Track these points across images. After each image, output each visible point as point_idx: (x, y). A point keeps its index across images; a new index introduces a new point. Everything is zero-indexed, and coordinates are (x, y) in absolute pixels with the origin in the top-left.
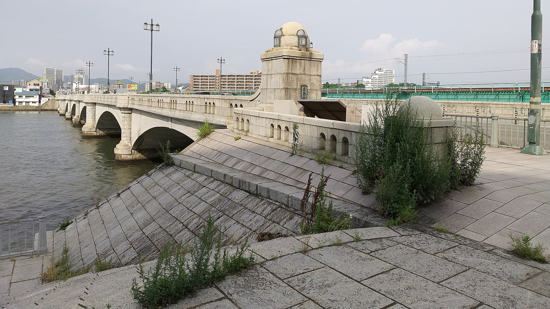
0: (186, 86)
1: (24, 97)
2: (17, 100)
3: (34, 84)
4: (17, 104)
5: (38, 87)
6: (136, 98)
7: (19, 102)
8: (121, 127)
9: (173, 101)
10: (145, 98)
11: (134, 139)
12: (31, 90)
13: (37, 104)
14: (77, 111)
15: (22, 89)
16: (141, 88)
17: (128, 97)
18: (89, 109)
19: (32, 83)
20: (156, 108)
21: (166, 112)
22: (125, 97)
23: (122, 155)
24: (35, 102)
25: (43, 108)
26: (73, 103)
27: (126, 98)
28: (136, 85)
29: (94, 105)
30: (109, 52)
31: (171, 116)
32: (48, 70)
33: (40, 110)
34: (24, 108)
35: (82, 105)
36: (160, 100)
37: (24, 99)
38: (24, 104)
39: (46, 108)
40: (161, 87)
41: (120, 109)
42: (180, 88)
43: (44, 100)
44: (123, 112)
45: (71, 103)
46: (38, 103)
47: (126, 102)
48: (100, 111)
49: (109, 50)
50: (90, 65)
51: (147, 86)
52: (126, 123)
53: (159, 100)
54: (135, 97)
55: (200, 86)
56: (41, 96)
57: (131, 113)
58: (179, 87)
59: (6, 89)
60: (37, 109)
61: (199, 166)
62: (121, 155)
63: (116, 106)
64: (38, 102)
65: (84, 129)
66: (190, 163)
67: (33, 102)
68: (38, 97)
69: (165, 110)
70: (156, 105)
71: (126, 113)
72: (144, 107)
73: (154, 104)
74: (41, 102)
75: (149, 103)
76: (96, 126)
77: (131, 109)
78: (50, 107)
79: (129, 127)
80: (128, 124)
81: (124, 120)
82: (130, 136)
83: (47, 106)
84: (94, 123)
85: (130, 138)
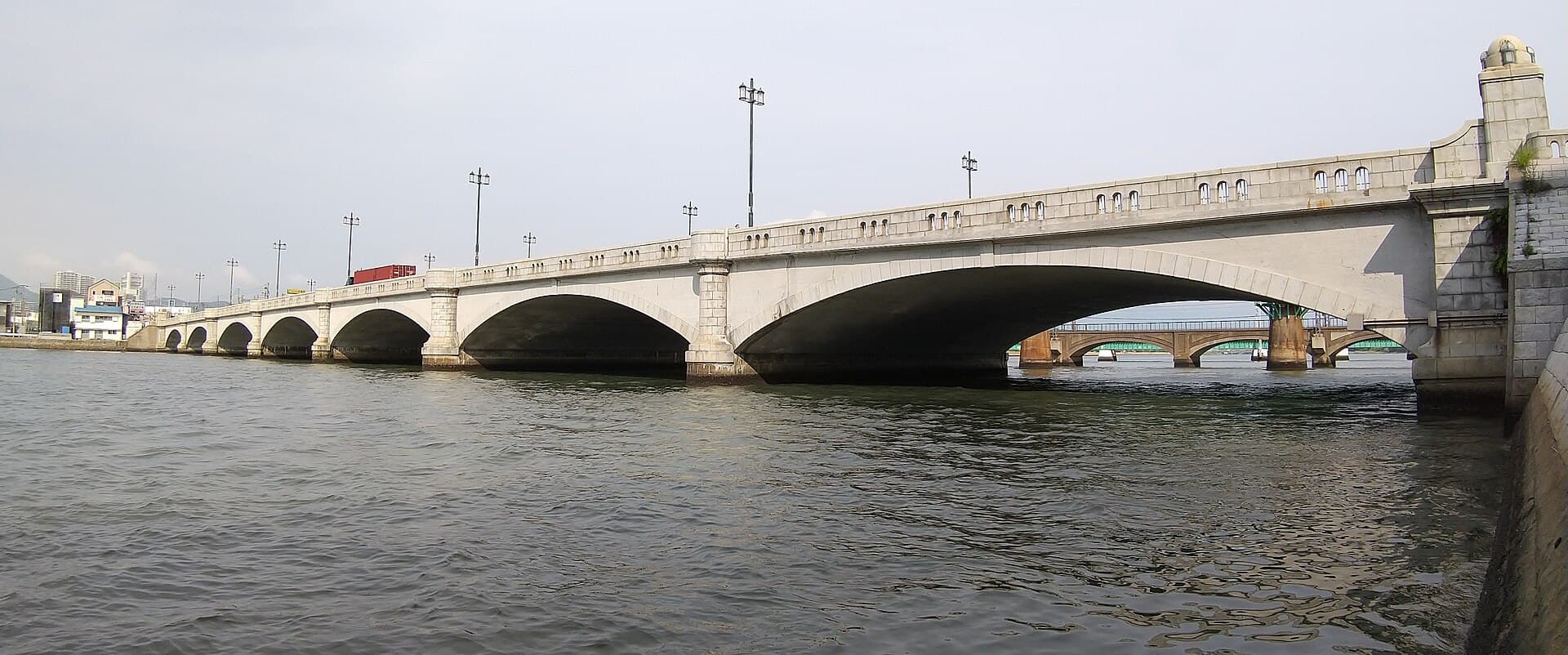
1: (92, 318)
2: (78, 326)
3: (103, 292)
4: (78, 334)
5: (114, 299)
7: (83, 331)
11: (755, 325)
12: (101, 305)
13: (118, 337)
15: (83, 300)
19: (99, 289)
22: (719, 237)
23: (715, 365)
24: (114, 332)
25: (130, 345)
27: (721, 239)
29: (454, 295)
30: (480, 176)
32: (64, 278)
33: (124, 348)
34: (93, 345)
37: (92, 324)
38: (92, 335)
39: (138, 346)
43: (132, 328)
46: (119, 334)
56: (126, 318)
57: (726, 274)
59: (58, 298)
60: (119, 348)
62: (712, 365)
64: (119, 331)
67: (110, 332)
68: (121, 318)
69: (975, 229)
70: (914, 228)
71: (717, 274)
72: (836, 243)
73: (902, 229)
74: (127, 332)
75: (868, 231)
76: (461, 343)
77: (729, 265)
78: (145, 343)
79: (723, 303)
80: (720, 297)
81: (713, 288)
82: (724, 325)
83: (140, 340)
84: (454, 336)
85: (724, 329)
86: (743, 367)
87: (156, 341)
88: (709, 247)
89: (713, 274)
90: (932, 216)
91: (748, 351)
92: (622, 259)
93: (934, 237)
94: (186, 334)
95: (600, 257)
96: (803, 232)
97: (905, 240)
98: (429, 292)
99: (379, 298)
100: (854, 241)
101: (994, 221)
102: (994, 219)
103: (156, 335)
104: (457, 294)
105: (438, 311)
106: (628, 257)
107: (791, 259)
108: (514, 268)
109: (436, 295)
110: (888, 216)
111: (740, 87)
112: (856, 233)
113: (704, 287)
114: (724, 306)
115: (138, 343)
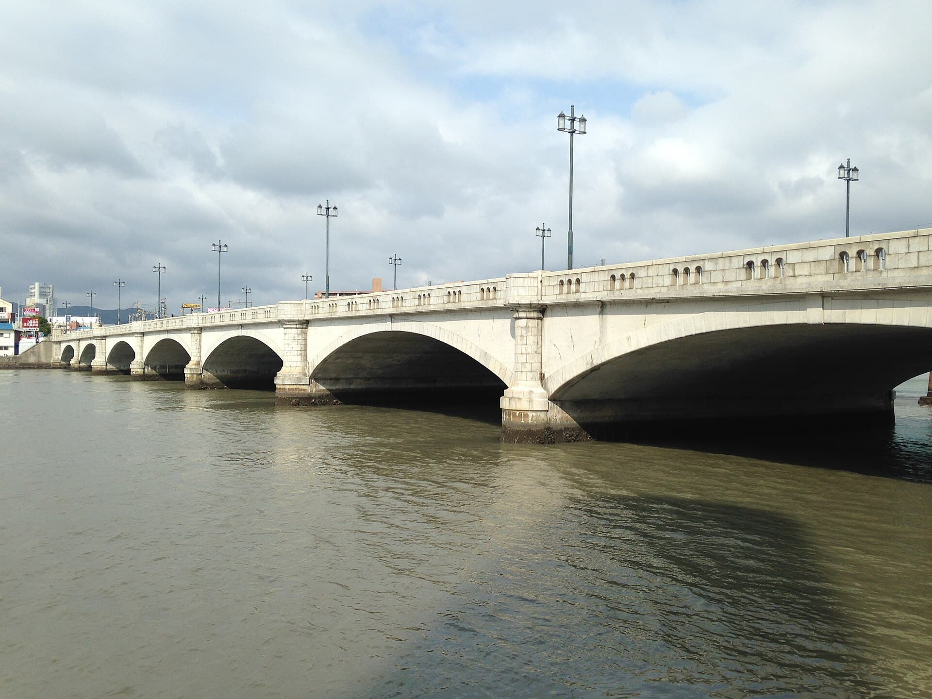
5: (5, 316)
11: (568, 374)
13: (10, 353)
17: (541, 282)
22: (532, 282)
23: (529, 413)
25: (24, 361)
27: (535, 282)
29: (305, 327)
33: (17, 365)
41: (518, 308)
43: (26, 344)
46: (12, 350)
47: (534, 291)
52: (532, 339)
56: (18, 335)
57: (540, 319)
60: (11, 364)
62: (526, 413)
64: (11, 347)
67: (2, 348)
68: (13, 335)
69: (800, 280)
70: (729, 276)
71: (531, 318)
72: (646, 291)
73: (717, 277)
74: (20, 347)
75: (681, 279)
76: (311, 372)
77: (543, 310)
78: (39, 357)
79: (538, 349)
80: (534, 342)
81: (527, 332)
82: (539, 371)
83: (34, 355)
84: (305, 366)
85: (539, 375)
86: (559, 416)
87: (51, 357)
88: (523, 292)
89: (527, 318)
90: (750, 264)
91: (564, 398)
92: (446, 299)
93: (751, 288)
94: (79, 350)
95: (427, 295)
96: (613, 277)
97: (719, 290)
98: (280, 323)
99: (242, 326)
100: (664, 290)
101: (823, 271)
102: (822, 268)
103: (51, 351)
104: (307, 325)
105: (289, 342)
106: (452, 297)
107: (602, 307)
108: (354, 303)
109: (288, 326)
110: (702, 263)
111: (559, 116)
112: (668, 280)
113: (518, 332)
114: (539, 351)
115: (32, 360)
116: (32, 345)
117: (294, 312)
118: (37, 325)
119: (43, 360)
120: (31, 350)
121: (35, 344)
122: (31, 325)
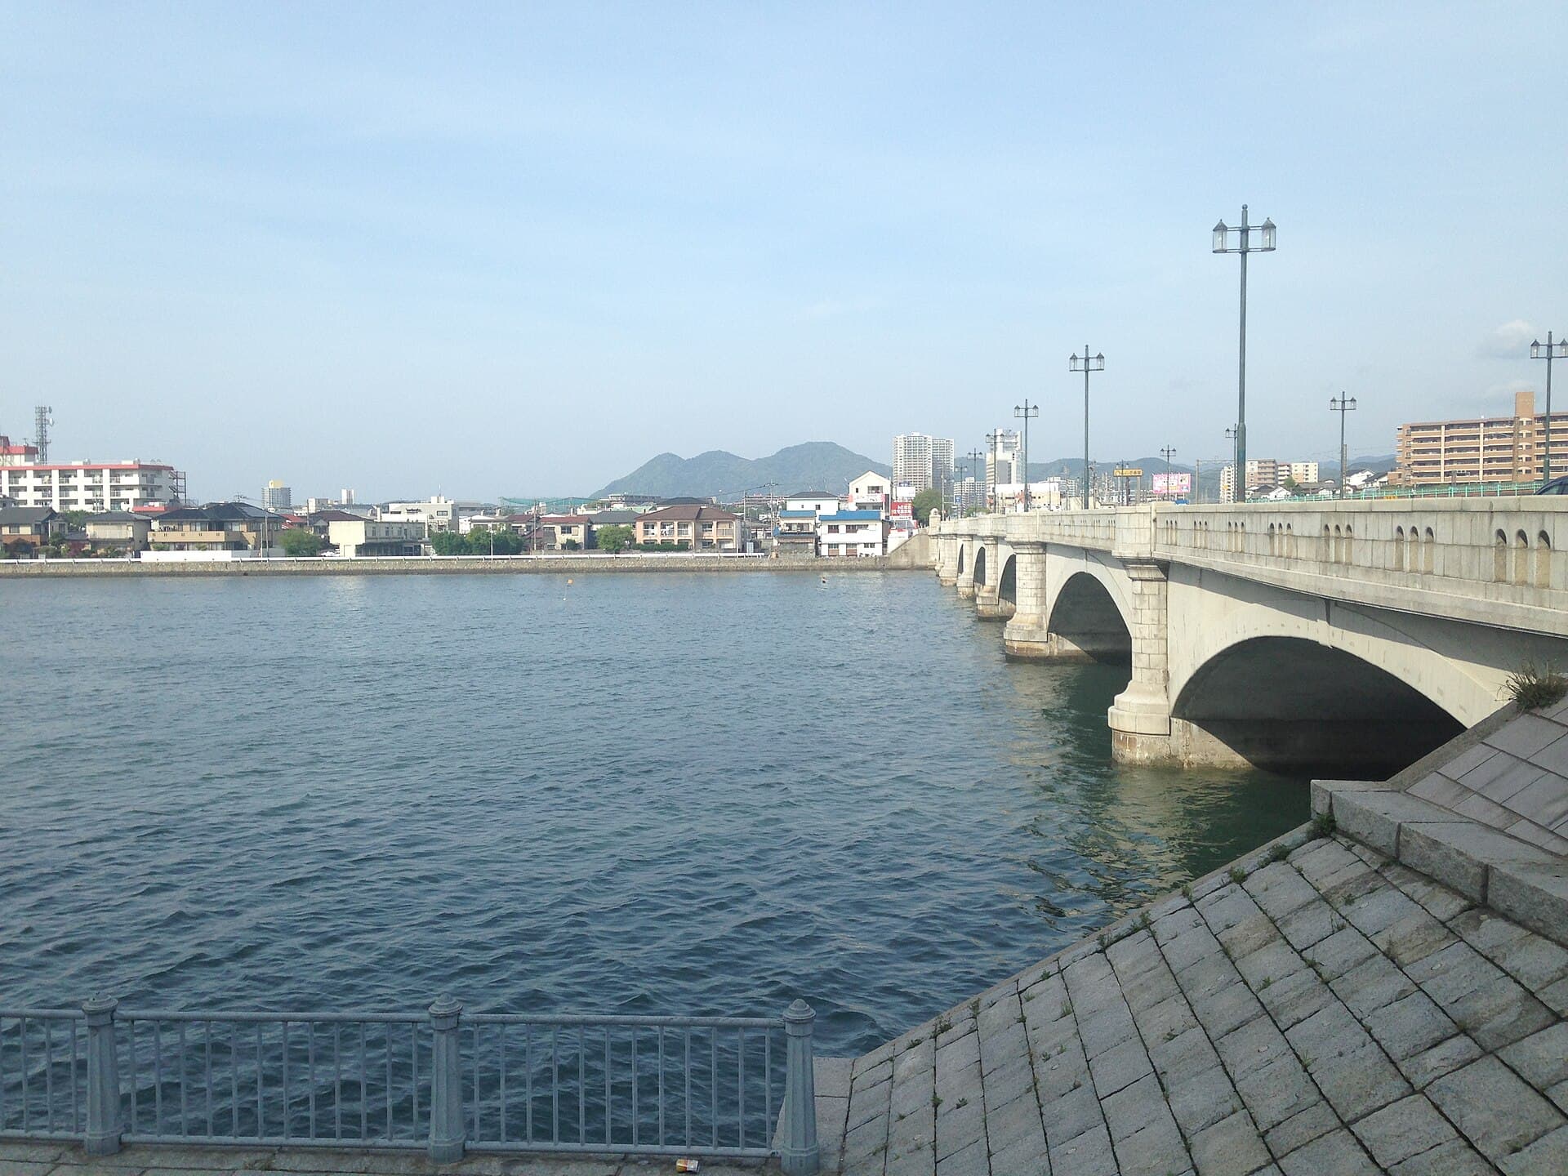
0: (1380, 469)
1: (842, 528)
2: (823, 540)
3: (870, 488)
4: (824, 551)
5: (879, 498)
6: (1185, 523)
7: (830, 545)
8: (1133, 630)
9: (1337, 528)
10: (1217, 518)
11: (1181, 677)
12: (860, 506)
13: (877, 551)
14: (989, 572)
15: (837, 502)
16: (1205, 484)
17: (1155, 520)
18: (1024, 562)
19: (863, 484)
20: (1262, 560)
21: (1304, 577)
22: (1141, 520)
23: (1137, 737)
24: (872, 545)
25: (893, 563)
26: (977, 544)
27: (1146, 522)
28: (1187, 477)
29: (1042, 552)
31: (1326, 593)
32: (909, 444)
33: (883, 566)
34: (843, 562)
35: (1005, 552)
36: (1276, 527)
37: (843, 537)
38: (842, 550)
40: (1280, 478)
41: (1124, 563)
42: (1357, 480)
43: (896, 539)
44: (1134, 574)
45: (971, 547)
46: (879, 548)
47: (1145, 537)
48: (1061, 571)
49: (1087, 353)
50: (1026, 413)
51: (1226, 477)
52: (1148, 615)
53: (1272, 525)
54: (1179, 518)
55: (1442, 469)
56: (888, 526)
57: (1166, 581)
58: (1350, 474)
60: (877, 566)
61: (1512, 880)
62: (1132, 736)
63: (1111, 552)
64: (879, 543)
65: (1010, 633)
66: (1454, 854)
67: (866, 545)
68: (880, 527)
70: (1260, 547)
71: (1147, 580)
72: (1213, 556)
73: (1253, 545)
74: (889, 544)
76: (1047, 624)
77: (1165, 569)
78: (913, 557)
79: (1159, 630)
80: (1153, 620)
81: (1142, 602)
82: (1162, 666)
83: (907, 554)
84: (1042, 613)
85: (1162, 675)
87: (927, 556)
88: (1127, 537)
89: (1141, 580)
90: (1272, 528)
93: (1268, 571)
102: (1314, 550)
103: (927, 549)
104: (1046, 550)
105: (1021, 574)
109: (1018, 551)
114: (1162, 634)
115: (903, 561)
116: (903, 540)
117: (1023, 530)
118: (910, 512)
119: (919, 562)
120: (903, 548)
121: (907, 538)
122: (902, 512)
